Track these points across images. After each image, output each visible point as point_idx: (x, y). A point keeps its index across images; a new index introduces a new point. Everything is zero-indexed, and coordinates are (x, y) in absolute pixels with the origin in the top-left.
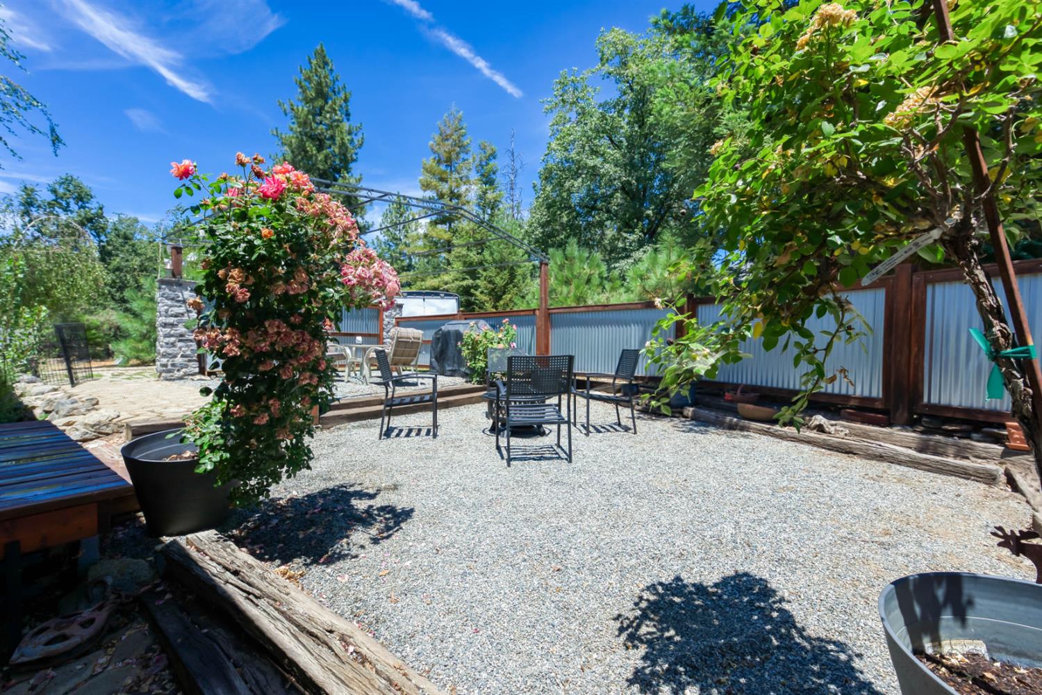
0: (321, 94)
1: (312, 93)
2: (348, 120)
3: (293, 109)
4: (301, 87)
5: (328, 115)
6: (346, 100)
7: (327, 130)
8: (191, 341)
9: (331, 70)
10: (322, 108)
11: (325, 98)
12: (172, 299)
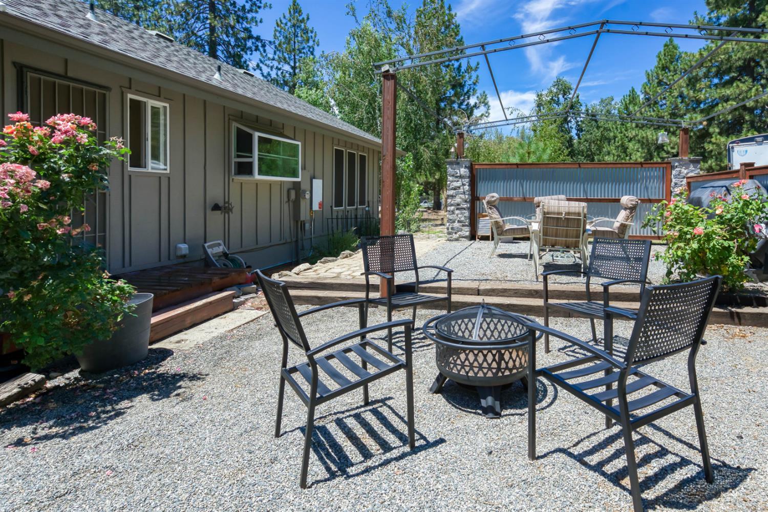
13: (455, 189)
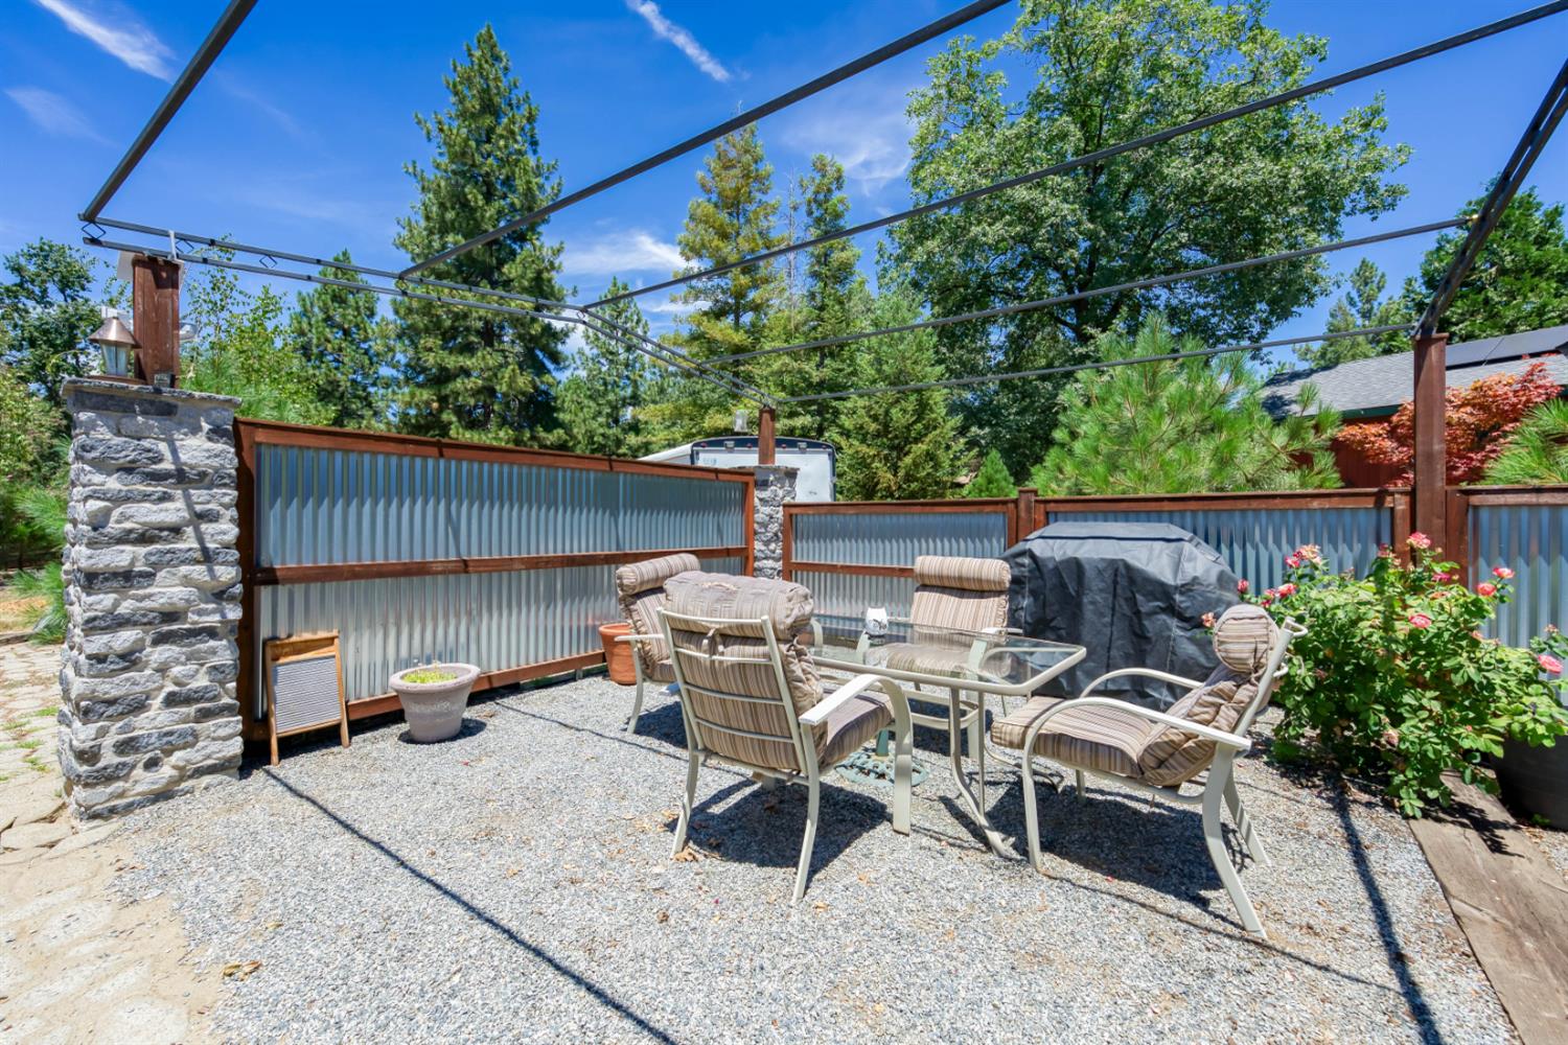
0: (489, 107)
1: (474, 104)
2: (535, 152)
3: (441, 130)
4: (456, 93)
5: (502, 143)
6: (531, 119)
7: (500, 168)
8: (211, 633)
9: (506, 69)
10: (490, 131)
11: (496, 113)
12: (128, 469)
13: (144, 538)
